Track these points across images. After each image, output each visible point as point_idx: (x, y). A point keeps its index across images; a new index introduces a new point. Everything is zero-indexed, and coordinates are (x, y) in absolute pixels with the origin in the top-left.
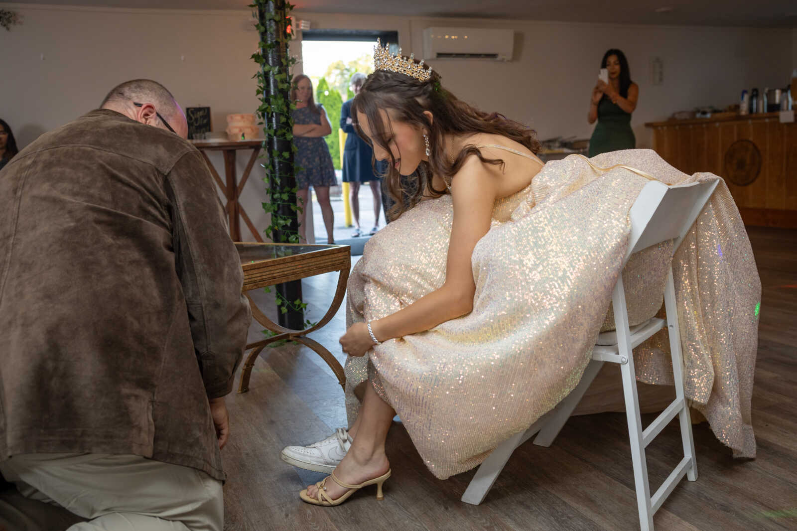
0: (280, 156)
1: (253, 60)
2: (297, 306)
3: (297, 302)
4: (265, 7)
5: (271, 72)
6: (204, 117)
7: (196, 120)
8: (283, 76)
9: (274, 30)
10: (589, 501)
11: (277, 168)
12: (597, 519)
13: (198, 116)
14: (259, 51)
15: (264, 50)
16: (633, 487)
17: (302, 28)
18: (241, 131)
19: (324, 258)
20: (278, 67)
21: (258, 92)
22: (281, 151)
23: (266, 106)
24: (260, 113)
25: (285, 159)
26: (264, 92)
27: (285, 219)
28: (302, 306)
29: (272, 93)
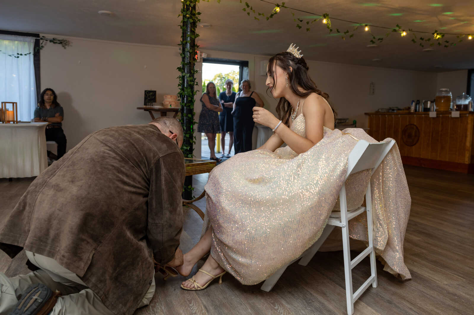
0: (187, 116)
1: (178, 70)
2: (189, 189)
3: (189, 187)
4: (185, 45)
5: (186, 76)
6: (153, 95)
7: (149, 96)
8: (191, 78)
9: (189, 57)
10: (324, 294)
11: (185, 122)
12: (326, 303)
13: (150, 95)
14: (181, 66)
15: (183, 66)
16: (344, 288)
17: (203, 56)
18: (170, 103)
19: (203, 166)
20: (189, 74)
21: (179, 85)
22: (187, 114)
23: (182, 92)
24: (179, 95)
25: (189, 117)
26: (182, 85)
27: (187, 147)
28: (192, 189)
29: (185, 86)
